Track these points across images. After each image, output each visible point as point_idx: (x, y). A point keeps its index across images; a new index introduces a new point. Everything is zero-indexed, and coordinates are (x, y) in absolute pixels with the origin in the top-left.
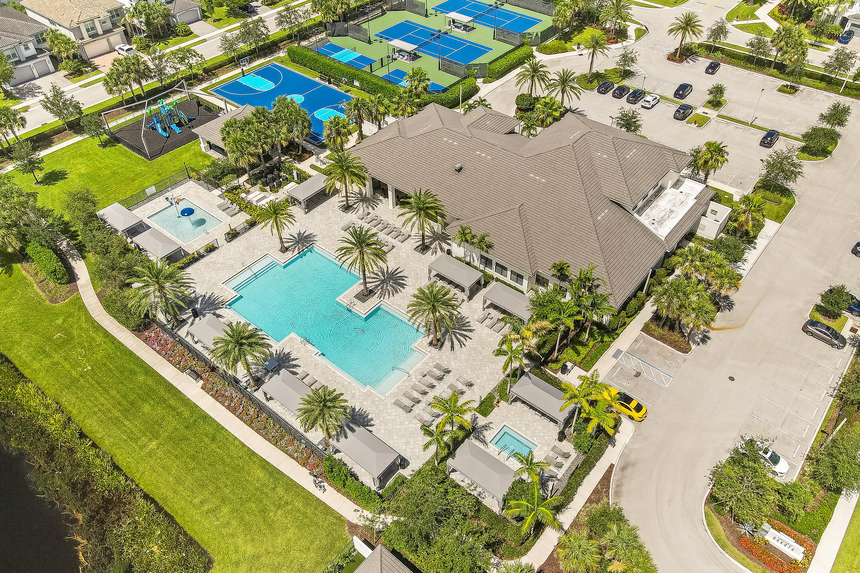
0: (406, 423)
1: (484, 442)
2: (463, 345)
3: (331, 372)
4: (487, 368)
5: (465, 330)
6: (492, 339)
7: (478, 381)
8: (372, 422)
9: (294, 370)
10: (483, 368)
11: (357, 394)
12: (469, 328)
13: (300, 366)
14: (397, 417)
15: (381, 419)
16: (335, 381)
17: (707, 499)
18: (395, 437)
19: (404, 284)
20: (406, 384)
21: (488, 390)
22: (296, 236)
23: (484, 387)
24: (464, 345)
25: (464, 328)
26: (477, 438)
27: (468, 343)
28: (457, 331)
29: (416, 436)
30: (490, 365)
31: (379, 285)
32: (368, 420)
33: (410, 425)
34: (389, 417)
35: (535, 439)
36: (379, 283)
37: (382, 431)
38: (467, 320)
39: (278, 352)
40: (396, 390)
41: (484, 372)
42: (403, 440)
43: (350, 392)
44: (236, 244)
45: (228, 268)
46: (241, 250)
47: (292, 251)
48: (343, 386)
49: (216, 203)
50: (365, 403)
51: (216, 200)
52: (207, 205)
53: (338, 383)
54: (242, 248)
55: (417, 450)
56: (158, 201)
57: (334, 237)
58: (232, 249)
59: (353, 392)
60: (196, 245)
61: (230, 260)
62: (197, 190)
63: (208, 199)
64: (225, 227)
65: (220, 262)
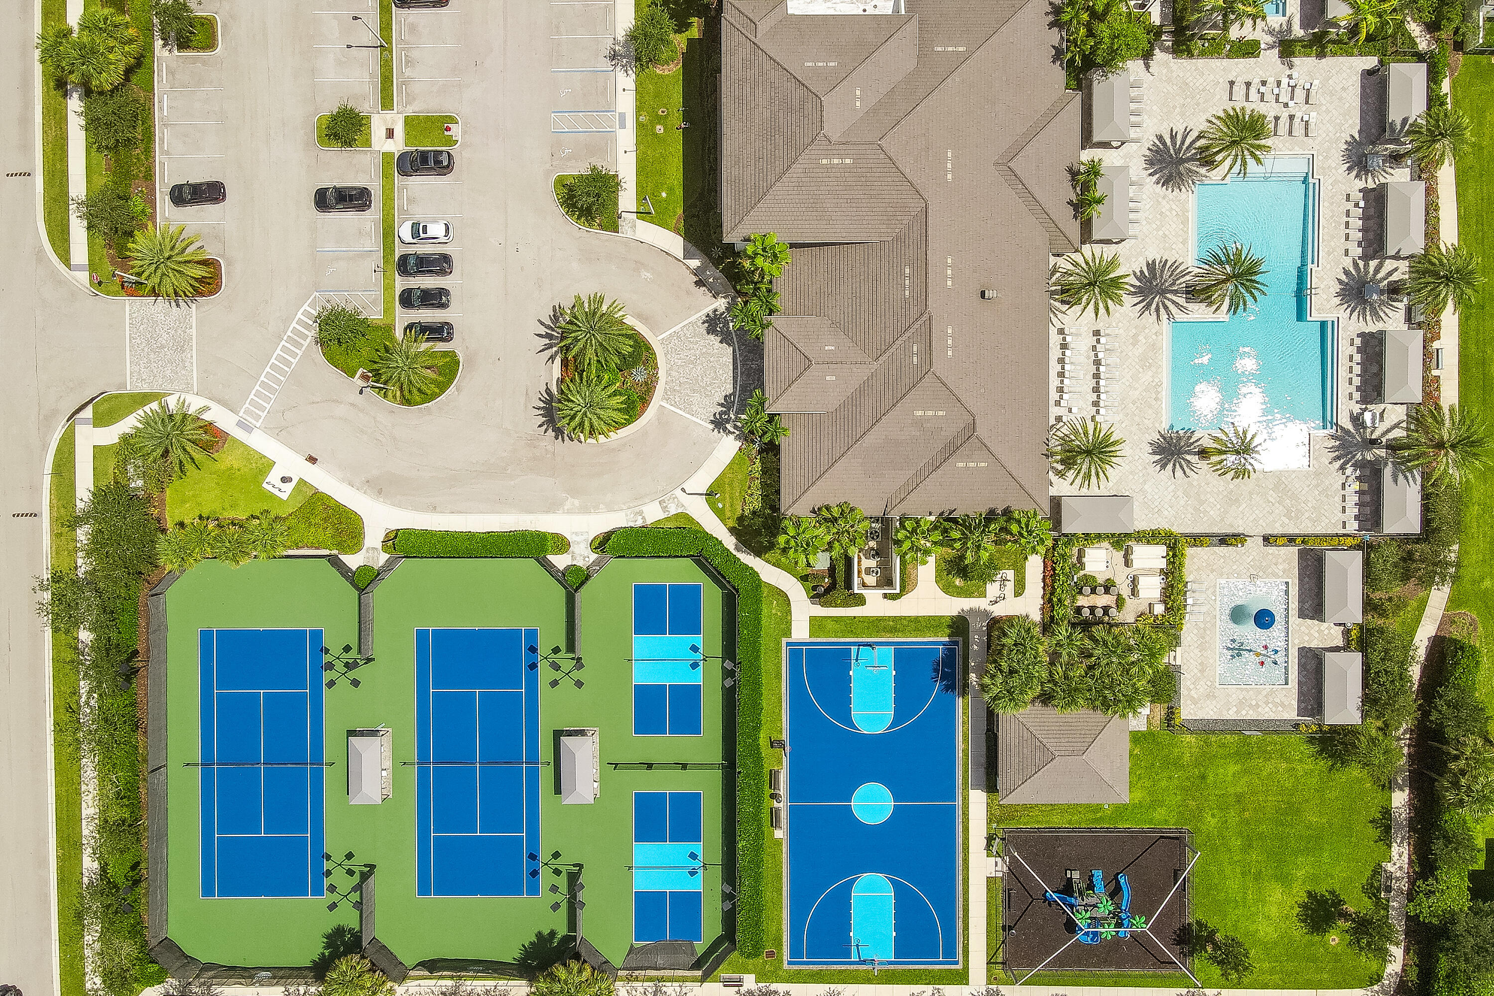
0: (1324, 108)
1: (1289, 23)
2: (1188, 130)
3: (1326, 230)
4: (1197, 85)
5: (1165, 144)
6: (1155, 108)
7: (1221, 80)
8: (1349, 139)
9: (1352, 269)
10: (1201, 88)
11: (1330, 181)
12: (1158, 143)
13: (1344, 268)
14: (1325, 122)
15: (1338, 134)
16: (1332, 217)
18: (1347, 105)
19: (1148, 264)
20: (1281, 146)
21: (1226, 62)
22: (1170, 467)
23: (1224, 70)
24: (1186, 130)
25: (1161, 147)
26: (1290, 30)
27: (1180, 129)
28: (1172, 151)
29: (1331, 88)
30: (1191, 84)
31: (1172, 292)
32: (1350, 146)
34: (1331, 129)
36: (1168, 295)
37: (1350, 122)
38: (1148, 153)
39: (1346, 305)
40: (1296, 148)
41: (1205, 84)
42: (1344, 95)
43: (1334, 190)
44: (1241, 522)
45: (1283, 486)
46: (1244, 505)
47: (1199, 443)
48: (1332, 204)
49: (1195, 631)
50: (1334, 165)
51: (1189, 639)
52: (1207, 639)
53: (1332, 211)
54: (1241, 509)
55: (1344, 75)
56: (1251, 712)
57: (1137, 418)
58: (1251, 518)
59: (1330, 187)
60: (1281, 567)
61: (1271, 499)
62: (1192, 687)
63: (1196, 651)
64: (1225, 570)
65: (1281, 508)
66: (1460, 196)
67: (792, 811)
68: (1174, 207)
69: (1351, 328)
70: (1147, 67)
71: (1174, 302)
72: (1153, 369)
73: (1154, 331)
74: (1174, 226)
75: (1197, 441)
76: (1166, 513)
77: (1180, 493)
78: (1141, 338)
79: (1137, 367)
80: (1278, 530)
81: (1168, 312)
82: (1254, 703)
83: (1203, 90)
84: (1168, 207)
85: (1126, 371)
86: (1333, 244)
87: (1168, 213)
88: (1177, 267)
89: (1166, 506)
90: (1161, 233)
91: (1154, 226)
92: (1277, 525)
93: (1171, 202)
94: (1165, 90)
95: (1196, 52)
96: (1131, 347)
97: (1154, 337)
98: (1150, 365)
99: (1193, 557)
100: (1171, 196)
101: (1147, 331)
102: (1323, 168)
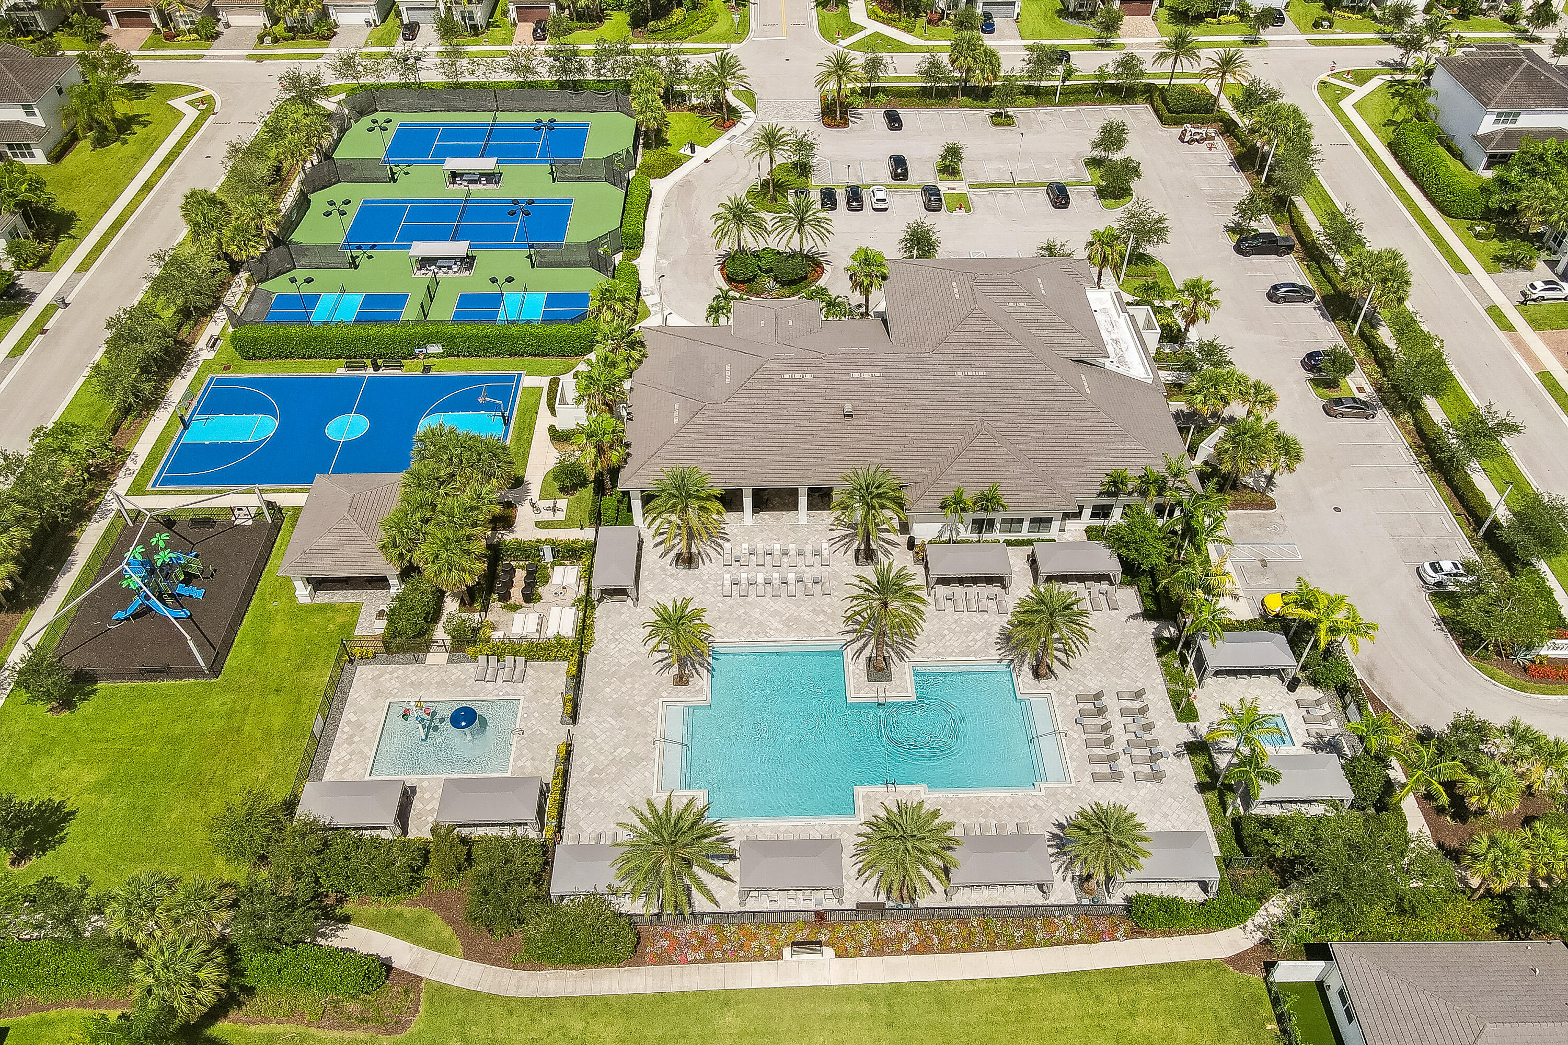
0: (1134, 793)
3: (974, 801)
7: (1139, 684)
11: (1040, 803)
16: (992, 807)
17: (1463, 652)
20: (1074, 747)
29: (1162, 801)
33: (1142, 793)
35: (1270, 707)
36: (873, 640)
40: (1075, 764)
42: (1157, 816)
43: (1029, 808)
44: (592, 720)
45: (634, 763)
46: (614, 722)
47: (695, 674)
48: (1010, 806)
49: (463, 677)
50: (1062, 807)
51: (455, 671)
52: (451, 688)
53: (1001, 807)
54: (609, 719)
55: (1184, 816)
56: (345, 736)
57: (727, 616)
58: (596, 731)
59: (1032, 804)
60: (528, 764)
61: (619, 750)
62: (395, 675)
63: (438, 678)
64: (534, 704)
65: (606, 762)
66: (1051, 979)
67: (360, 379)
68: (979, 643)
69: (846, 835)
70: (1134, 617)
71: (864, 646)
72: (786, 629)
73: (830, 628)
74: (956, 644)
75: (697, 672)
76: (613, 646)
77: (635, 658)
78: (822, 617)
79: (788, 615)
80: (576, 760)
81: (852, 641)
82: (356, 739)
83: (1122, 667)
84: (978, 638)
85: (783, 605)
86: (958, 810)
87: (970, 638)
88: (908, 648)
89: (621, 646)
90: (946, 632)
91: (953, 626)
92: (584, 759)
93: (983, 640)
94: (1113, 632)
95: (1164, 659)
96: (810, 608)
97: (823, 629)
98: (788, 626)
99: (555, 672)
100: (990, 640)
101: (830, 622)
102: (1055, 794)
